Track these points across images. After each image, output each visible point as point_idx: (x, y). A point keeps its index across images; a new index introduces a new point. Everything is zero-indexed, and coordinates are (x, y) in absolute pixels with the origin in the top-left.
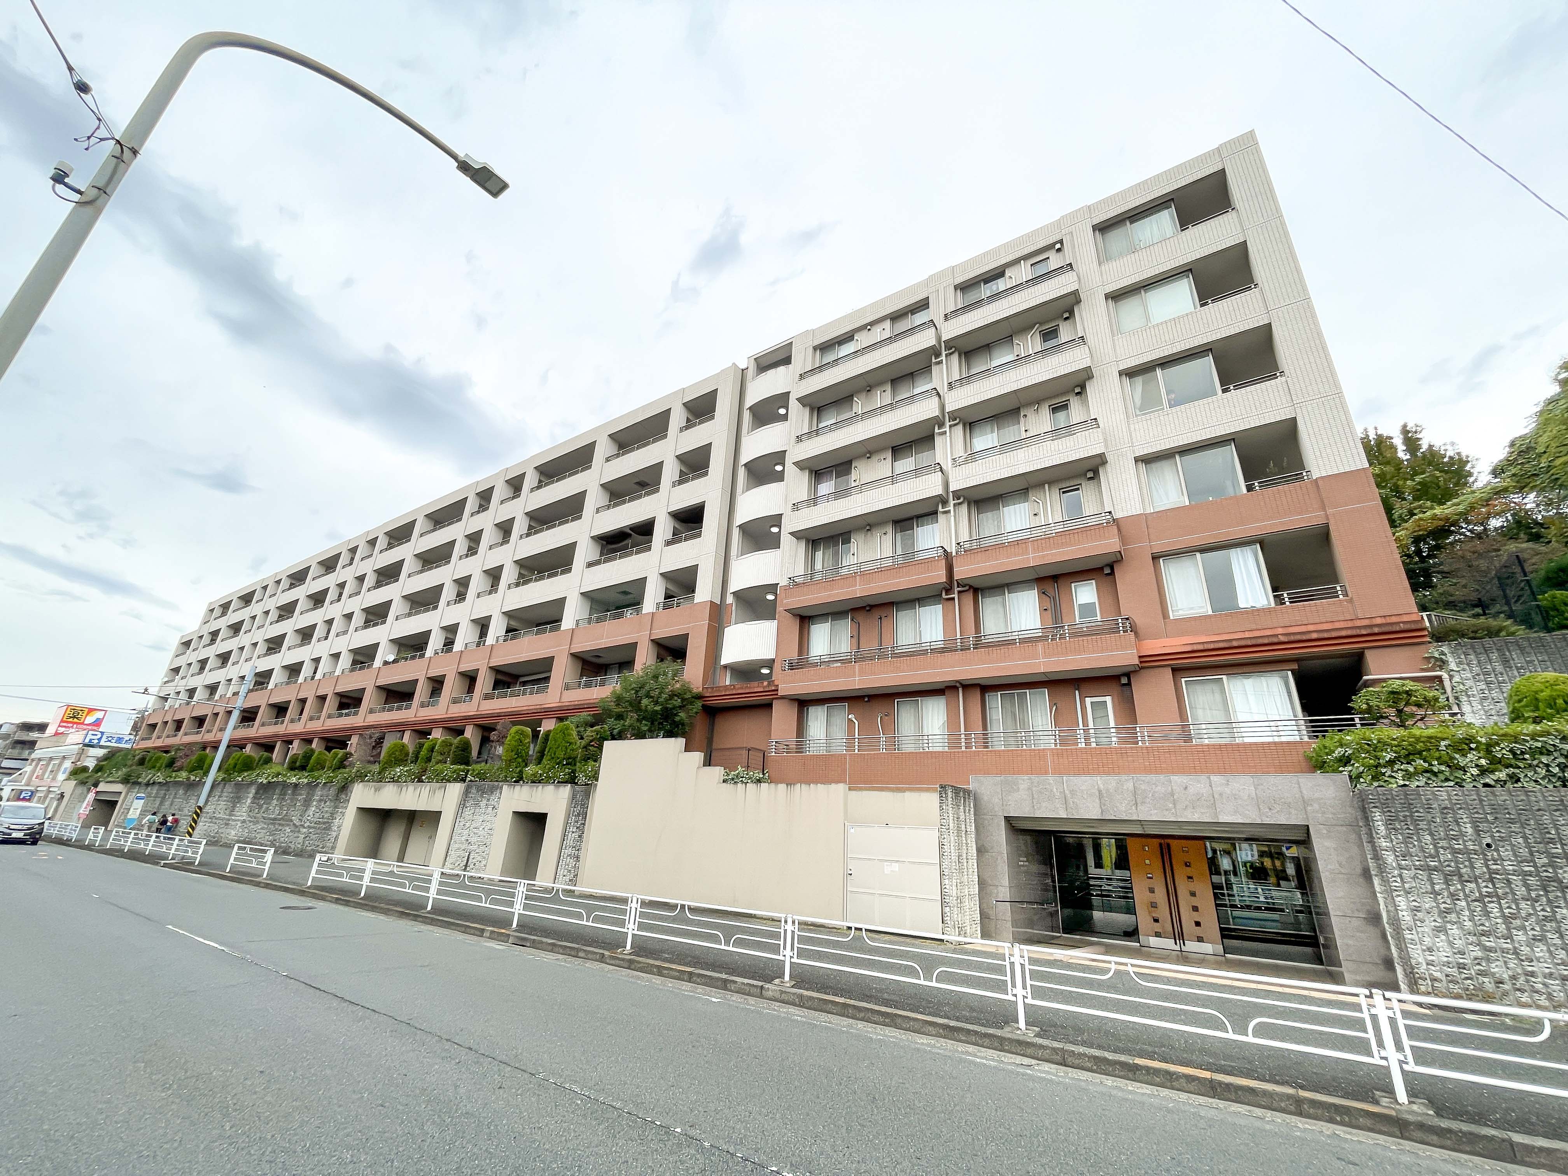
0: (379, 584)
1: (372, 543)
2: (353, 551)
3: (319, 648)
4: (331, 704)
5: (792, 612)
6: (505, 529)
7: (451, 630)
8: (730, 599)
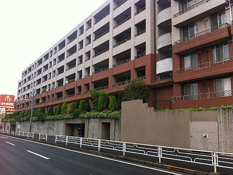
0: (60, 61)
1: (56, 48)
2: (51, 51)
3: (49, 81)
4: (55, 96)
5: (177, 54)
6: (89, 38)
7: (80, 72)
8: (157, 52)
